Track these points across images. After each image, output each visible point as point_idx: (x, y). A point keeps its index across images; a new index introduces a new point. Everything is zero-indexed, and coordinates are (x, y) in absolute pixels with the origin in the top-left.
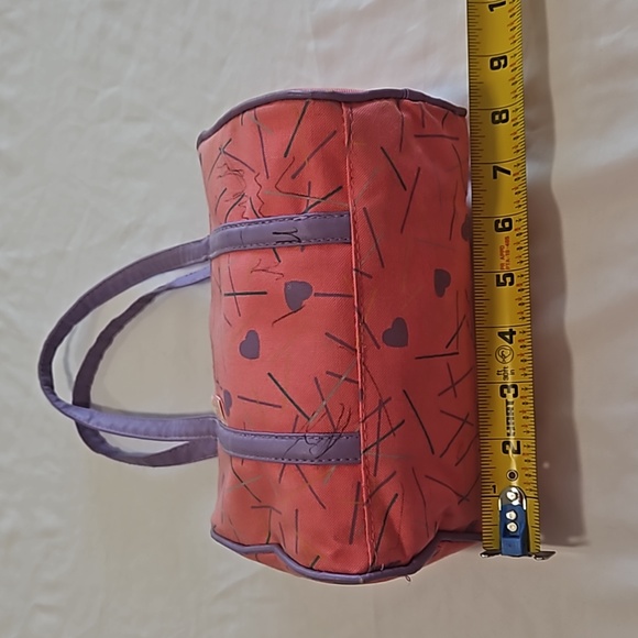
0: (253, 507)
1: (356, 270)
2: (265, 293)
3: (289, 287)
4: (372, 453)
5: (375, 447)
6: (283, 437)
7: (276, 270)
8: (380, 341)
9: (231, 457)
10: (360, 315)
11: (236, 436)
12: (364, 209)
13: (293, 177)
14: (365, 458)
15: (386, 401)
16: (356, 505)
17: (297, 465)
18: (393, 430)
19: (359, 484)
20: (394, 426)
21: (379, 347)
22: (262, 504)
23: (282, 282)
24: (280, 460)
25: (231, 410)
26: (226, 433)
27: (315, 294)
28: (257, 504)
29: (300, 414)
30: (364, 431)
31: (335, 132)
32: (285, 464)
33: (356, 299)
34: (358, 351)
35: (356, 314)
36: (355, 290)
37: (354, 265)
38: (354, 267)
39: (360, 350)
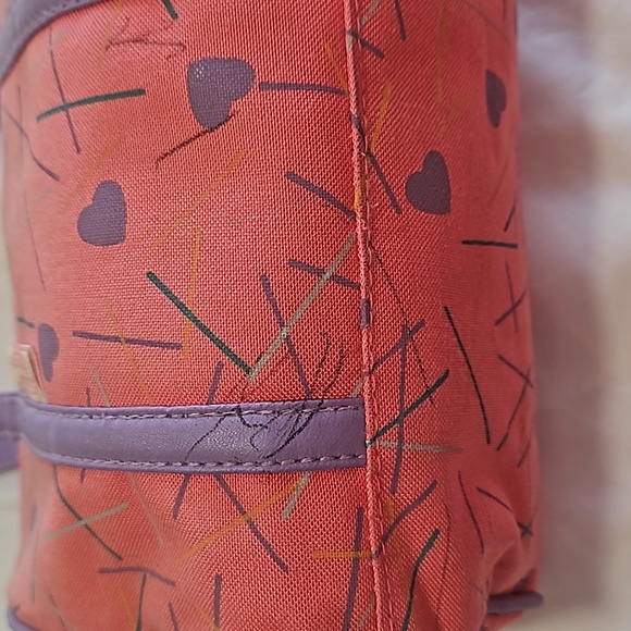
0: (103, 571)
1: (354, 34)
2: (141, 92)
4: (388, 443)
5: (395, 429)
6: (184, 415)
7: (166, 36)
8: (401, 197)
9: (55, 465)
10: (361, 130)
11: (66, 421)
14: (376, 453)
15: (416, 329)
16: (356, 560)
17: (218, 475)
18: (429, 392)
19: (361, 511)
20: (431, 383)
21: (399, 211)
22: (123, 564)
23: (182, 63)
24: (177, 466)
25: (56, 365)
26: (42, 417)
27: (263, 86)
28: (112, 563)
29: (225, 359)
30: (373, 395)
32: (188, 475)
33: (353, 99)
34: (359, 215)
35: (355, 131)
36: (351, 79)
37: (347, 23)
38: (348, 28)
39: (364, 211)
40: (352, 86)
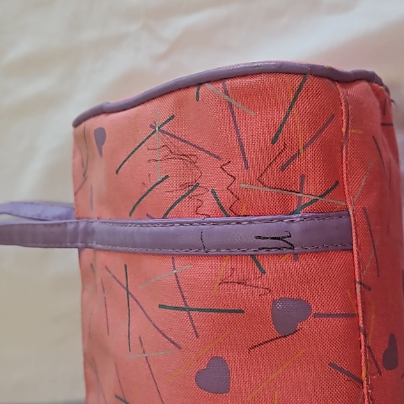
1: (361, 283)
2: (242, 311)
3: (279, 305)
7: (259, 283)
8: (381, 366)
10: (365, 336)
12: (364, 209)
13: (283, 169)
21: (380, 374)
27: (316, 315)
31: (333, 116)
33: (361, 319)
34: (365, 382)
35: (362, 336)
36: (360, 308)
37: (357, 276)
38: (358, 280)
39: (367, 381)
40: (360, 311)
